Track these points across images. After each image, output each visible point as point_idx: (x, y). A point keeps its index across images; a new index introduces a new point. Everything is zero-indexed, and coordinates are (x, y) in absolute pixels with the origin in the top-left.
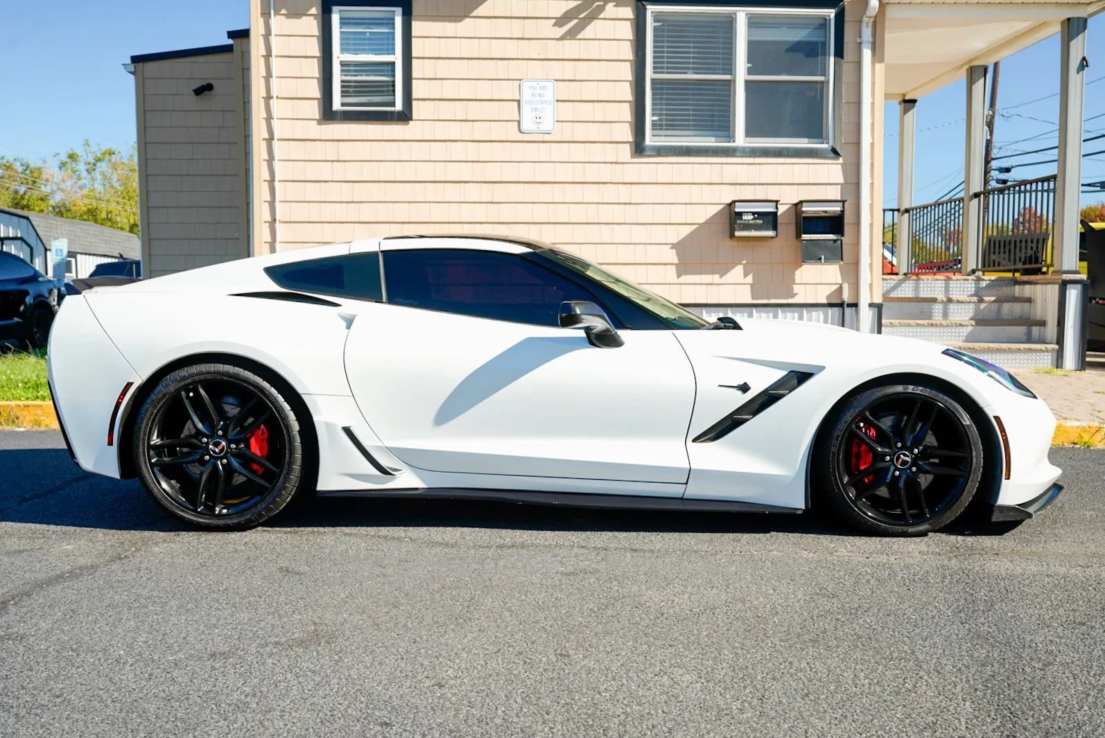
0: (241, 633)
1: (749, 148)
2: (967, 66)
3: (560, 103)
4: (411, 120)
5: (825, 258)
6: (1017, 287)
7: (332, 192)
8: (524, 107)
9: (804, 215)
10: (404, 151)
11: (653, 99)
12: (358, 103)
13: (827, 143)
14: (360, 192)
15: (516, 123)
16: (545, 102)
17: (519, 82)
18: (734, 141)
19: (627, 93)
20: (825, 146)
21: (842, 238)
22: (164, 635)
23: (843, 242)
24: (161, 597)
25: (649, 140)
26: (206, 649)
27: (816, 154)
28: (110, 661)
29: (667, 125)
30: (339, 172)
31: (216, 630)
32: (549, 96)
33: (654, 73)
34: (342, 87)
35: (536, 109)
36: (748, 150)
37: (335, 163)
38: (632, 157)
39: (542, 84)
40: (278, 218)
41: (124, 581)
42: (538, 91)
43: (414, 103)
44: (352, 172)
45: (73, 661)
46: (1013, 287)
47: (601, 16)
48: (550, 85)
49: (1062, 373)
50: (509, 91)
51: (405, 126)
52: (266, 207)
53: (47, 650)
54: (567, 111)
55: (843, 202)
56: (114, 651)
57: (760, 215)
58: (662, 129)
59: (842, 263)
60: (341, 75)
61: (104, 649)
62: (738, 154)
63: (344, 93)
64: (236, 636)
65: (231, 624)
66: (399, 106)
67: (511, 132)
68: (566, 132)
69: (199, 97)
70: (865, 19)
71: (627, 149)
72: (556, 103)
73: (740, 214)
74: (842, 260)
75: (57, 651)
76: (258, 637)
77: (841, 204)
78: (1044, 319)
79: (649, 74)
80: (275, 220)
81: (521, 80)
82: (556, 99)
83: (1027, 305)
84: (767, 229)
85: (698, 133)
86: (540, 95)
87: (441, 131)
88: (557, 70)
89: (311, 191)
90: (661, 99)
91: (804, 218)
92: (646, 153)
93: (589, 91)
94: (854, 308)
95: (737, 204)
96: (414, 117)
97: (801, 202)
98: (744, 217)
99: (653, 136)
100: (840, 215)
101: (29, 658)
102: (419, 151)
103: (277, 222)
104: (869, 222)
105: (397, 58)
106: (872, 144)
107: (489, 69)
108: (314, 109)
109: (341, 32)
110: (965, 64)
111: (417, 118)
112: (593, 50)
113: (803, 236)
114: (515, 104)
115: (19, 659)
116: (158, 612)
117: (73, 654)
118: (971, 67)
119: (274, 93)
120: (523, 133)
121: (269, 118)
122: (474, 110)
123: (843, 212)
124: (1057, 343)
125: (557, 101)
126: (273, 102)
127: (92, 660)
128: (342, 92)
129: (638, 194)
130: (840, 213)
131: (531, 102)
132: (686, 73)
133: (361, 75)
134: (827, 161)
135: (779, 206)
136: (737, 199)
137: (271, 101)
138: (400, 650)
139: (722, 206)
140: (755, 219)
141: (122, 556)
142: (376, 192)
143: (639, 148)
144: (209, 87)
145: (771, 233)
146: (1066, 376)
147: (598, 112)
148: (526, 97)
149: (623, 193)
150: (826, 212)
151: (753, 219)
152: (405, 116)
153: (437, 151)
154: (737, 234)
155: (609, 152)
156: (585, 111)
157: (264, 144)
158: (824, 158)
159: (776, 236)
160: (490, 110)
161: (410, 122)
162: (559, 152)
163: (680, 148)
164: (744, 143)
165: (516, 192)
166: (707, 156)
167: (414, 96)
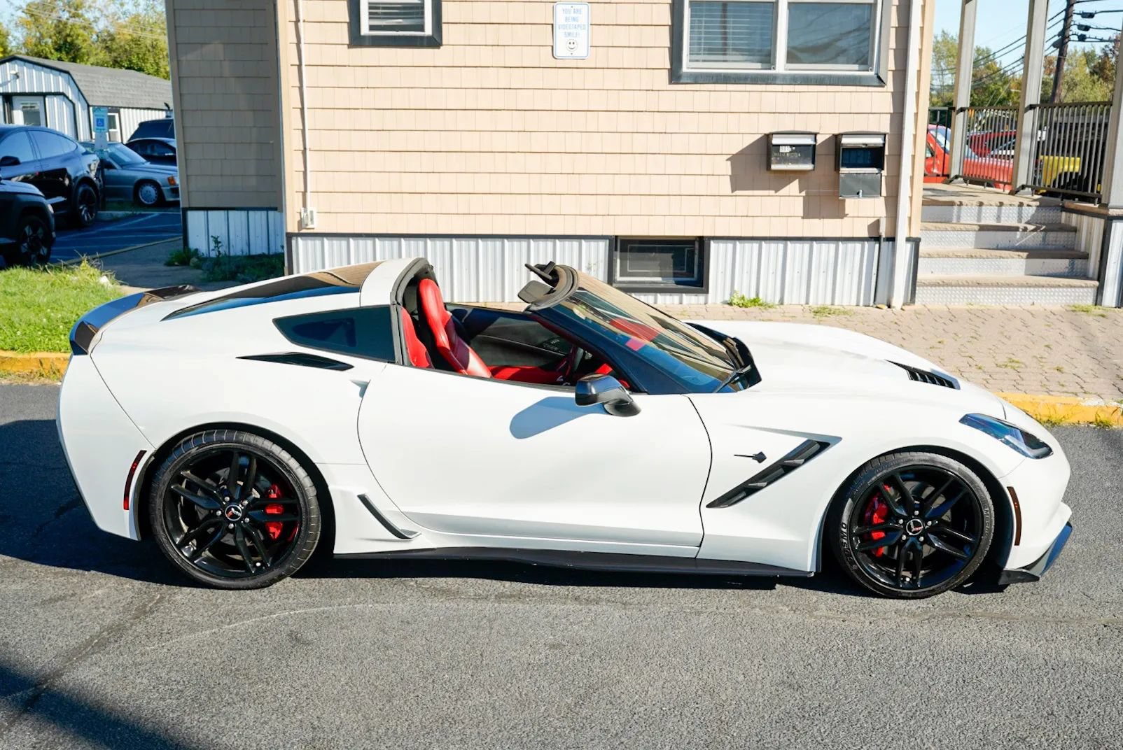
1: (790, 75)
3: (594, 27)
4: (442, 45)
5: (863, 193)
6: (1064, 214)
7: (362, 120)
8: (558, 31)
9: (843, 147)
10: (433, 78)
12: (386, 26)
13: (871, 70)
14: (390, 120)
15: (551, 48)
16: (579, 26)
17: (552, 4)
18: (774, 69)
19: (664, 15)
20: (869, 73)
21: (882, 172)
23: (883, 175)
25: (687, 67)
27: (860, 82)
29: (705, 49)
30: (369, 99)
32: (583, 19)
34: (370, 8)
35: (569, 34)
36: (789, 77)
37: (365, 90)
38: (669, 84)
39: (576, 7)
40: (308, 147)
42: (573, 15)
43: (444, 27)
44: (382, 99)
46: (1059, 214)
48: (584, 8)
49: (1101, 312)
50: (541, 13)
51: (435, 51)
52: (297, 135)
54: (603, 36)
55: (885, 134)
57: (798, 147)
58: (700, 54)
62: (778, 82)
63: (372, 16)
66: (428, 31)
67: (545, 57)
68: (600, 58)
71: (665, 74)
72: (590, 27)
73: (777, 146)
74: (881, 194)
77: (882, 137)
78: (1087, 253)
80: (306, 148)
82: (590, 23)
83: (1072, 234)
84: (805, 163)
86: (574, 19)
87: (471, 57)
89: (341, 119)
90: (699, 22)
92: (681, 81)
93: (624, 14)
94: (891, 243)
95: (774, 136)
96: (444, 42)
97: (842, 135)
98: (782, 150)
99: (690, 61)
100: (881, 147)
102: (450, 78)
103: (308, 150)
104: (912, 153)
106: (919, 72)
108: (343, 34)
111: (447, 43)
113: (842, 169)
114: (551, 26)
119: (303, 17)
120: (554, 57)
121: (299, 43)
122: (505, 34)
123: (884, 144)
124: (1098, 280)
125: (591, 25)
126: (303, 26)
128: (370, 13)
129: (672, 122)
130: (882, 145)
131: (564, 27)
134: (871, 89)
135: (817, 137)
136: (774, 130)
137: (299, 26)
139: (760, 136)
140: (792, 151)
142: (406, 121)
143: (675, 75)
145: (809, 167)
146: (1103, 316)
147: (633, 36)
148: (560, 20)
149: (659, 122)
150: (866, 145)
151: (790, 152)
152: (434, 42)
153: (469, 77)
154: (774, 167)
155: (646, 79)
156: (622, 36)
157: (293, 70)
158: (868, 86)
159: (814, 170)
160: (522, 34)
161: (441, 47)
162: (593, 78)
163: (718, 75)
164: (786, 70)
165: (549, 121)
166: (746, 84)
167: (444, 20)
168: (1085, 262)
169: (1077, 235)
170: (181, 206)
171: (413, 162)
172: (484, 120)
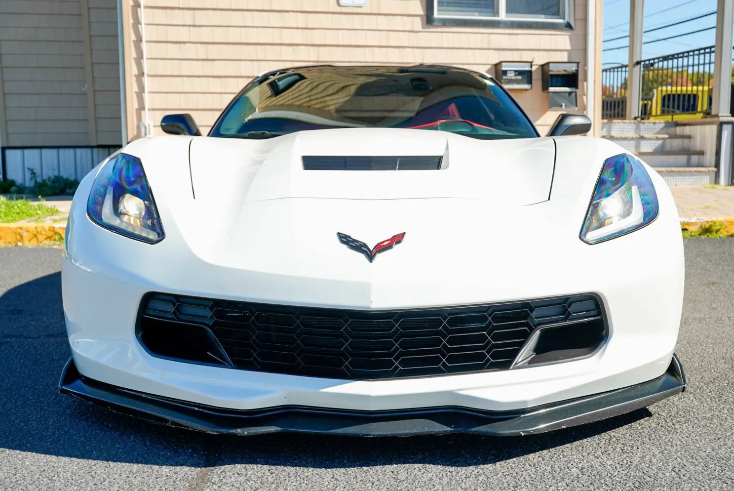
1: (509, 21)
5: (565, 106)
9: (551, 73)
10: (247, 18)
13: (564, 19)
14: (213, 52)
18: (498, 16)
20: (561, 21)
21: (577, 90)
23: (578, 94)
25: (436, 15)
27: (557, 27)
30: (196, 34)
36: (508, 23)
37: (191, 28)
38: (423, 27)
40: (145, 72)
44: (206, 35)
49: (719, 188)
52: (135, 64)
55: (578, 63)
57: (519, 73)
58: (445, 6)
59: (577, 109)
62: (501, 26)
67: (332, 5)
68: (373, 7)
71: (418, 23)
73: (505, 73)
74: (576, 106)
77: (576, 64)
78: (702, 149)
80: (142, 74)
83: (686, 141)
84: (524, 83)
87: (277, 2)
89: (173, 51)
91: (552, 76)
92: (436, 24)
95: (503, 64)
97: (549, 63)
98: (509, 74)
99: (439, 11)
100: (575, 73)
103: (145, 75)
106: (596, 21)
113: (549, 88)
120: (341, 6)
123: (577, 71)
124: (716, 167)
134: (564, 32)
135: (533, 66)
136: (503, 60)
139: (490, 66)
140: (516, 75)
143: (429, 20)
145: (526, 86)
149: (417, 55)
150: (565, 71)
151: (514, 76)
155: (407, 23)
157: (131, 11)
158: (562, 30)
159: (531, 88)
162: (369, 22)
163: (459, 21)
164: (506, 18)
165: (336, 54)
166: (479, 27)
168: (701, 156)
169: (692, 140)
172: (287, 53)
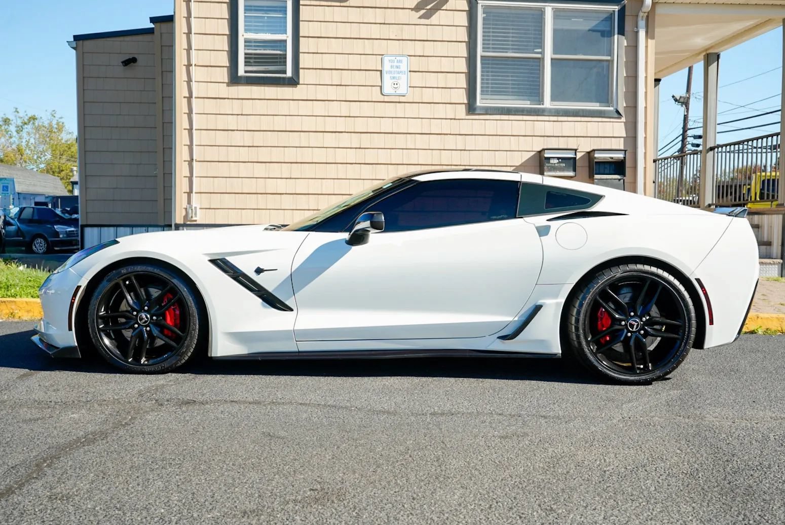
0: (259, 492)
1: (555, 109)
2: (704, 53)
3: (412, 73)
4: (299, 84)
7: (237, 138)
8: (386, 77)
9: (595, 160)
10: (293, 107)
11: (482, 72)
12: (257, 70)
13: (612, 106)
14: (259, 139)
15: (379, 88)
16: (401, 72)
17: (381, 57)
18: (543, 104)
19: (462, 66)
20: (611, 108)
21: (625, 178)
22: (193, 494)
23: (625, 181)
24: (174, 459)
25: (479, 103)
26: (236, 507)
27: (604, 114)
28: (156, 519)
29: (491, 91)
30: (243, 123)
31: (237, 489)
32: (404, 67)
33: (483, 51)
34: (245, 58)
35: (394, 78)
36: (553, 111)
37: (239, 116)
38: (467, 115)
39: (398, 58)
40: (194, 158)
41: (135, 446)
42: (396, 64)
43: (301, 71)
44: (252, 123)
45: (122, 519)
47: (443, 8)
48: (404, 59)
50: (373, 63)
51: (294, 88)
52: (186, 150)
53: (94, 509)
54: (417, 79)
55: (625, 151)
56: (155, 510)
57: (564, 159)
58: (488, 94)
60: (245, 49)
61: (145, 508)
62: (546, 113)
63: (247, 63)
64: (257, 495)
65: (246, 483)
66: (289, 73)
67: (375, 94)
68: (416, 95)
69: (125, 67)
70: (641, 14)
71: (462, 109)
72: (409, 73)
73: (549, 158)
75: (104, 510)
76: (276, 495)
77: (624, 152)
78: (770, 240)
79: (480, 52)
80: (192, 159)
81: (383, 55)
82: (409, 70)
84: (568, 171)
85: (516, 97)
86: (397, 67)
87: (322, 93)
88: (410, 48)
89: (221, 138)
90: (488, 72)
91: (596, 162)
92: (477, 112)
93: (434, 65)
95: (546, 151)
96: (301, 82)
97: (594, 150)
98: (552, 161)
99: (482, 99)
100: (622, 160)
101: (81, 517)
102: (305, 108)
103: (194, 161)
104: (644, 166)
105: (288, 37)
106: (646, 108)
107: (358, 47)
108: (223, 74)
109: (245, 16)
110: (703, 52)
111: (303, 83)
112: (437, 33)
113: (595, 176)
114: (379, 73)
115: (73, 518)
116: (178, 473)
117: (120, 512)
118: (708, 54)
119: (193, 62)
120: (384, 95)
121: (189, 81)
122: (347, 77)
123: (625, 158)
124: (782, 259)
125: (410, 71)
126: (193, 69)
127: (139, 519)
128: (245, 62)
129: (470, 143)
130: (623, 158)
131: (390, 72)
132: (506, 52)
133: (260, 50)
134: (612, 120)
135: (577, 153)
136: (545, 147)
137: (191, 68)
138: (406, 506)
139: (534, 153)
141: (123, 423)
142: (272, 139)
143: (471, 108)
144: (134, 60)
145: (571, 173)
147: (441, 80)
148: (387, 67)
149: (460, 142)
150: (612, 158)
151: (558, 163)
152: (293, 82)
153: (319, 108)
154: (546, 174)
155: (449, 111)
156: (432, 80)
157: (185, 101)
158: (610, 118)
159: (575, 176)
160: (359, 78)
161: (298, 86)
162: (411, 110)
163: (503, 108)
164: (551, 105)
165: (378, 140)
166: (523, 115)
167: (301, 66)
168: (768, 247)
169: (760, 230)
170: (80, 224)
171: (275, 170)
172: (330, 140)
